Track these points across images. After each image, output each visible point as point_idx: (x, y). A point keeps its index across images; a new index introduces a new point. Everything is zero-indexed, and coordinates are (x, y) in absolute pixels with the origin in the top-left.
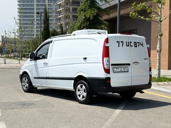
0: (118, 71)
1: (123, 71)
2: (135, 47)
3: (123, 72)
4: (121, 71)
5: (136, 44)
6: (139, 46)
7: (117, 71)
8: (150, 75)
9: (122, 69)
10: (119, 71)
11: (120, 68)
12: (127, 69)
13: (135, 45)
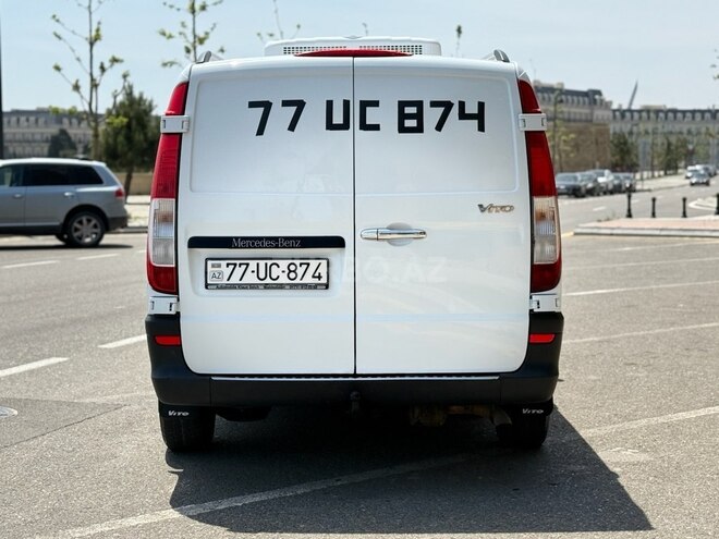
0: (244, 281)
1: (284, 279)
2: (402, 129)
3: (281, 286)
4: (268, 281)
5: (419, 116)
6: (439, 127)
7: (235, 280)
8: (531, 311)
9: (275, 272)
10: (250, 278)
11: (262, 263)
12: (323, 270)
13: (402, 117)
